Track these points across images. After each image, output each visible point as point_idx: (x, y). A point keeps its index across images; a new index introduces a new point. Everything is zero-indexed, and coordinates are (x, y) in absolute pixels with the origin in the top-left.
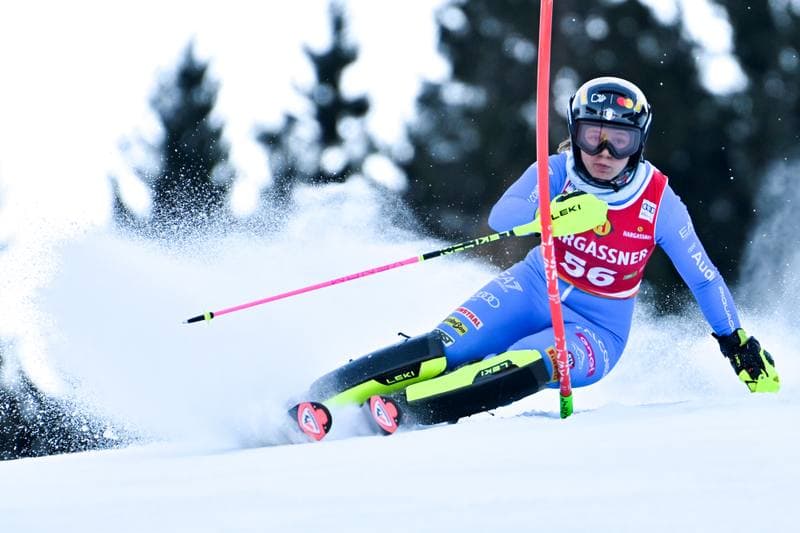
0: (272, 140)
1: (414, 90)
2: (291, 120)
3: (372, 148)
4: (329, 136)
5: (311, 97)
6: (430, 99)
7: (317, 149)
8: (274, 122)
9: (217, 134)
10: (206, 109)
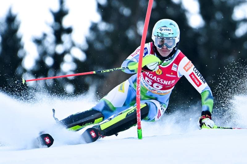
0: (38, 42)
1: (89, 25)
2: (45, 35)
3: (73, 45)
4: (58, 41)
5: (52, 27)
6: (94, 28)
7: (54, 45)
8: (39, 35)
9: (20, 40)
10: (16, 31)
